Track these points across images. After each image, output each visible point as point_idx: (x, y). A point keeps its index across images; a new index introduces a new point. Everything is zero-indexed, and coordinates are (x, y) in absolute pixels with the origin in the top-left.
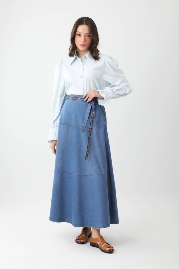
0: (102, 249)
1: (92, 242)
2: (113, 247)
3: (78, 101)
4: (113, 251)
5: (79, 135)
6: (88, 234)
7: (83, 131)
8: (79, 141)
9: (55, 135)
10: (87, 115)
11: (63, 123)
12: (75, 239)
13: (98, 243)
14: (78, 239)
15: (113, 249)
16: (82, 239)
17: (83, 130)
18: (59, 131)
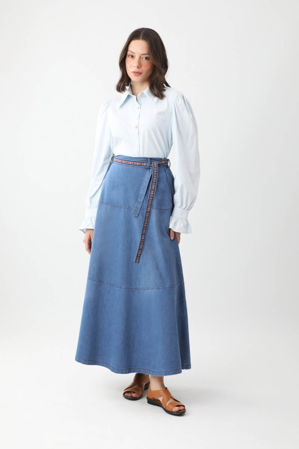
0: (167, 409)
1: (151, 397)
2: (184, 406)
3: (130, 167)
4: (185, 412)
5: (128, 222)
6: (144, 384)
7: (136, 216)
8: (129, 232)
9: (91, 220)
10: (143, 189)
11: (105, 201)
12: (123, 392)
13: (161, 399)
14: (128, 392)
15: (185, 409)
16: (134, 393)
17: (136, 214)
18: (98, 214)
